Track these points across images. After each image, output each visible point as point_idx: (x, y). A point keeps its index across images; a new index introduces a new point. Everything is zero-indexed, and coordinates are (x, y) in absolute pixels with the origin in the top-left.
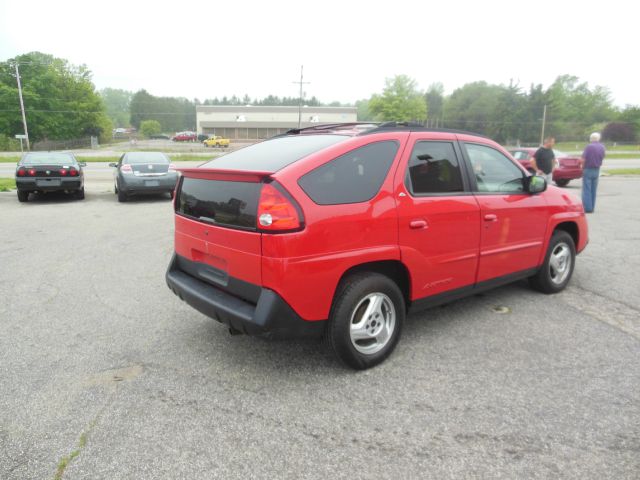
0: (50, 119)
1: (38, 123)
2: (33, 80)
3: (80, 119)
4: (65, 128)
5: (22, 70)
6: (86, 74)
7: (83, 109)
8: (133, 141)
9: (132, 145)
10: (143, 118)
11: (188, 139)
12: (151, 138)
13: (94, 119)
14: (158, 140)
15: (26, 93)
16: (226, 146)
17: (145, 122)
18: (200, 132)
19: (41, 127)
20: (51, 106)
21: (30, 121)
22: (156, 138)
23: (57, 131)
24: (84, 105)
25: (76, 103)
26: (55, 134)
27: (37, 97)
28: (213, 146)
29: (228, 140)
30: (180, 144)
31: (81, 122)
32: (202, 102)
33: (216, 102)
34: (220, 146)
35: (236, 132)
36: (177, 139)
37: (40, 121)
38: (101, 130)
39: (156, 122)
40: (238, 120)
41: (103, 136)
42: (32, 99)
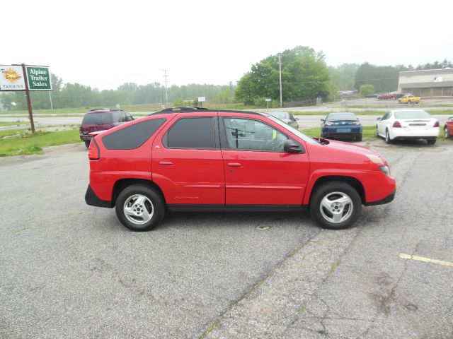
0: (295, 88)
1: (289, 90)
2: (289, 65)
3: (314, 87)
4: (304, 92)
5: (283, 59)
6: (322, 57)
7: (316, 80)
8: (343, 101)
9: (343, 103)
10: (363, 83)
11: (391, 97)
12: (366, 97)
13: (323, 86)
14: (371, 99)
15: (284, 73)
16: (417, 103)
17: (363, 86)
18: (399, 92)
19: (290, 93)
20: (298, 80)
21: (284, 89)
22: (370, 97)
23: (299, 94)
24: (316, 77)
25: (312, 76)
26: (298, 97)
27: (289, 75)
28: (407, 103)
29: (419, 98)
30: (382, 101)
31: (315, 88)
32: (415, 67)
33: (428, 66)
34: (411, 103)
35: (432, 91)
36: (381, 98)
37: (290, 89)
38: (328, 93)
39: (371, 85)
40: (435, 81)
41: (329, 97)
42: (287, 76)
